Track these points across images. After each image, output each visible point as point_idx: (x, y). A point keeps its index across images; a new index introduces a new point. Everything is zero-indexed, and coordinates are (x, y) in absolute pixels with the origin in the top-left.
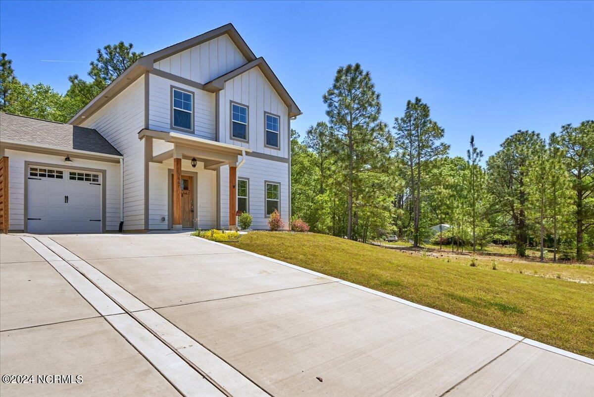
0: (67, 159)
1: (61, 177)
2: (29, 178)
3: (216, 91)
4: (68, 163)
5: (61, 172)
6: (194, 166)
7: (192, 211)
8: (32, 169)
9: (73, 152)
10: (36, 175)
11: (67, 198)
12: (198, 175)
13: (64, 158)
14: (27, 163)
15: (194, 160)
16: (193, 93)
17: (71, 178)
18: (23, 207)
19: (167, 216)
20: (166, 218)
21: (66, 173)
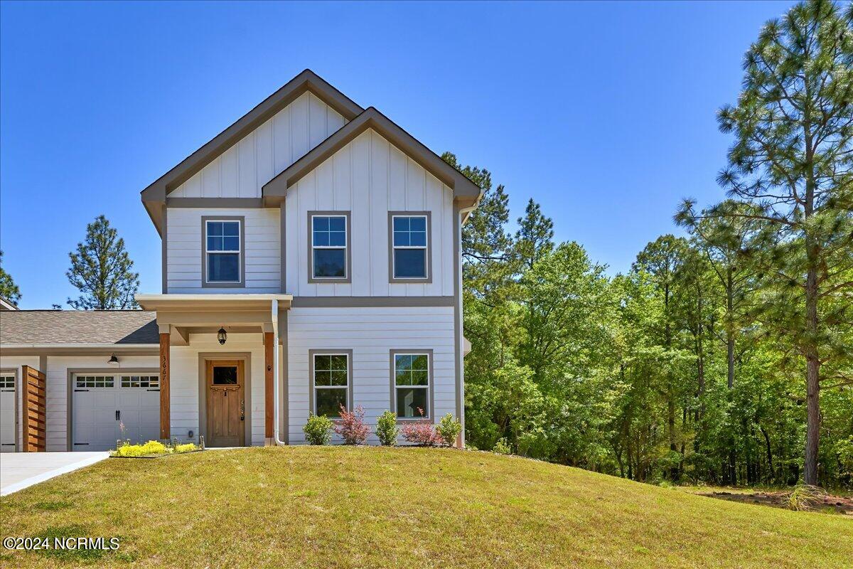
0: (114, 359)
1: (112, 385)
2: (76, 391)
3: (280, 204)
4: (115, 365)
5: (112, 378)
6: (223, 341)
7: (243, 419)
8: (79, 379)
9: (114, 348)
10: (83, 385)
11: (118, 413)
12: (252, 357)
13: (110, 358)
14: (71, 372)
15: (222, 331)
16: (242, 218)
17: (124, 385)
18: (65, 428)
19: (198, 429)
20: (196, 432)
21: (118, 378)
